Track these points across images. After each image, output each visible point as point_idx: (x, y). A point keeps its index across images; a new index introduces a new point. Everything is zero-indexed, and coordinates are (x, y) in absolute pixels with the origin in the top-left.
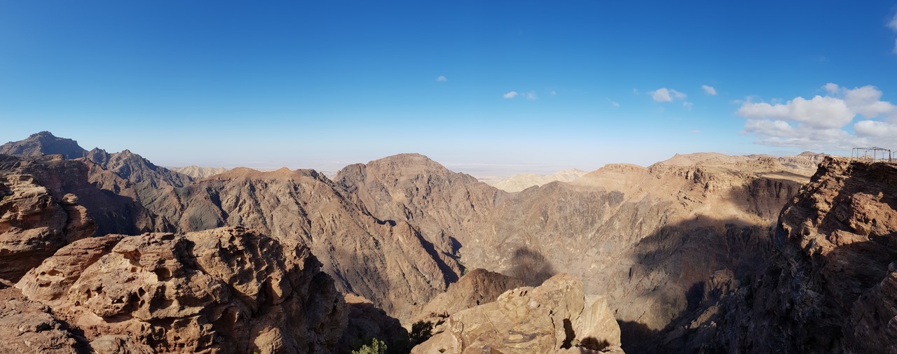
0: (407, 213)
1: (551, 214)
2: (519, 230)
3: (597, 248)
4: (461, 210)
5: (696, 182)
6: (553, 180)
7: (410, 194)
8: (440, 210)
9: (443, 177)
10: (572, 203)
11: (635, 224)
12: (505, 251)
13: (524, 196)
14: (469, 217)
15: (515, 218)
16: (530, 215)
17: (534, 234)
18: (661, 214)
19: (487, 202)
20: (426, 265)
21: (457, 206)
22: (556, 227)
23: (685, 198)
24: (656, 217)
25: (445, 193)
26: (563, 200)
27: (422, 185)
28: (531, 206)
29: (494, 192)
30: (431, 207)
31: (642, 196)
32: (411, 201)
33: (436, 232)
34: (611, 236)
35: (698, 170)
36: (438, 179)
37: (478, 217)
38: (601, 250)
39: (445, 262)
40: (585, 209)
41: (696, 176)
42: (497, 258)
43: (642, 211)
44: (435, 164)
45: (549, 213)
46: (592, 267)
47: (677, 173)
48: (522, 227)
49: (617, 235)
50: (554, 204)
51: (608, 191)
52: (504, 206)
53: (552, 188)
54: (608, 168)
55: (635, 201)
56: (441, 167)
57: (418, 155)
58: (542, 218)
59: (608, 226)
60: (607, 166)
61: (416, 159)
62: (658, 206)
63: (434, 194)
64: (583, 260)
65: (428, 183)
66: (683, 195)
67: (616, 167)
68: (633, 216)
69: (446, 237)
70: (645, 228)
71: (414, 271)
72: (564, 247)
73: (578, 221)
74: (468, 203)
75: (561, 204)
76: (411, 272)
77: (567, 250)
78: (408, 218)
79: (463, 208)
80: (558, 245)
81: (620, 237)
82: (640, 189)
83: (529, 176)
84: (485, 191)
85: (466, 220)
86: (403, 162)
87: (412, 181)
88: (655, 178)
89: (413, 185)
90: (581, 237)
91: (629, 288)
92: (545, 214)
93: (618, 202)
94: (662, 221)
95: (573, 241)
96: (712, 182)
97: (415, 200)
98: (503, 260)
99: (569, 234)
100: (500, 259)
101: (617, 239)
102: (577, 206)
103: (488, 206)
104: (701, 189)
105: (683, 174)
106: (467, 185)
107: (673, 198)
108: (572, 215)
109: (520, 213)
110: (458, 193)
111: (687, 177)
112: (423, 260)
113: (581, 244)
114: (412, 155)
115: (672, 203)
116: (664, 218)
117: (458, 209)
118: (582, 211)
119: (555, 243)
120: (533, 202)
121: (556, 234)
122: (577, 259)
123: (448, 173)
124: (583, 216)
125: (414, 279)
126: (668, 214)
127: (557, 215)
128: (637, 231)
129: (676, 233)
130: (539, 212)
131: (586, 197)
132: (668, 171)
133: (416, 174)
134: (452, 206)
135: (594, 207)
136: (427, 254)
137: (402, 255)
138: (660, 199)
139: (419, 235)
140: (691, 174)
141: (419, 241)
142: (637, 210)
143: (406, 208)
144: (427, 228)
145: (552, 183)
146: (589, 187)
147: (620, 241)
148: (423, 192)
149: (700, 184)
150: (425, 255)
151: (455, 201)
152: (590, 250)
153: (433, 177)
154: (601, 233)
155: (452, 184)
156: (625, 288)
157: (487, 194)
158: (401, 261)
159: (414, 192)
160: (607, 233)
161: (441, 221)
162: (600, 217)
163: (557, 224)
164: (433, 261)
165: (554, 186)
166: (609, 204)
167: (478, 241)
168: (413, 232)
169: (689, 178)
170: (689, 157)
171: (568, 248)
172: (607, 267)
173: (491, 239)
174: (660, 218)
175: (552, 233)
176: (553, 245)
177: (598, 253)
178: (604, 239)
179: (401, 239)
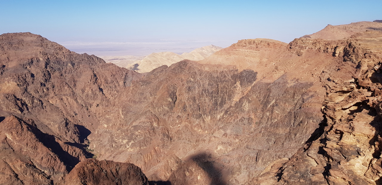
0: (20, 104)
1: (179, 95)
2: (146, 113)
3: (224, 130)
4: (87, 95)
5: (345, 60)
6: (182, 59)
7: (23, 82)
8: (64, 97)
9: (64, 60)
10: (201, 83)
11: (266, 106)
12: (133, 134)
13: (152, 76)
14: (98, 102)
15: (143, 100)
16: (157, 97)
17: (162, 116)
18: (298, 97)
19: (117, 84)
20: (44, 160)
21: (83, 91)
22: (184, 108)
23: (329, 80)
24: (291, 100)
25: (68, 77)
26: (192, 80)
27: (38, 70)
28: (159, 87)
29: (124, 73)
30: (52, 94)
31: (276, 76)
32: (26, 90)
33: (59, 121)
34: (240, 117)
35: (350, 45)
36: (58, 62)
37: (108, 101)
38: (228, 132)
39: (69, 152)
40: (214, 89)
41: (346, 53)
42: (125, 141)
43: (275, 92)
44: (53, 44)
45: (177, 94)
46: (219, 149)
47: (322, 49)
48: (150, 109)
49: (246, 117)
50: (183, 85)
51: (240, 70)
52: (131, 89)
53: (181, 67)
54: (242, 44)
55: (269, 81)
56: (61, 48)
57: (29, 34)
58: (170, 100)
59: (237, 108)
60: (240, 42)
61: (29, 39)
62: (294, 88)
63: (54, 80)
64: (210, 141)
65: (46, 67)
66: (327, 76)
67: (250, 43)
68: (264, 97)
69: (71, 126)
70: (276, 111)
71: (29, 170)
72: (192, 128)
73: (207, 101)
74: (95, 87)
75: (190, 85)
76: (25, 172)
77: (195, 131)
78: (22, 110)
79: (90, 92)
80: (186, 126)
81: (250, 119)
82: (276, 68)
83: (165, 54)
84: (114, 73)
85: (95, 105)
86: (11, 44)
87: (24, 66)
88: (295, 55)
89: (26, 71)
90: (209, 117)
91: (254, 173)
92: (173, 96)
93: (251, 82)
94: (298, 105)
95: (201, 122)
96: (366, 60)
97: (31, 89)
98: (130, 144)
99: (196, 115)
100: (128, 143)
101: (246, 121)
102: (206, 86)
103: (118, 88)
104: (351, 69)
105: (329, 50)
106: (93, 67)
107: (314, 79)
108: (201, 95)
109: (148, 94)
110: (83, 77)
111: (334, 54)
112: (41, 155)
113: (209, 125)
114: (21, 34)
115: (311, 84)
116: (301, 102)
117: (85, 94)
118: (210, 91)
119: (183, 124)
120: (161, 83)
121: (185, 115)
122: (204, 141)
123: (70, 54)
124: (212, 97)
125: (30, 177)
126: (305, 97)
127: (186, 96)
128: (268, 114)
129: (311, 121)
130: (166, 93)
131: (215, 76)
132: (311, 46)
133: (30, 57)
134: (78, 91)
135: (224, 87)
136: (45, 149)
137: (12, 154)
138: (297, 80)
139: (33, 129)
140: (340, 51)
141: (33, 136)
142: (270, 92)
143: (18, 99)
144: (48, 119)
145: (181, 62)
146: (219, 66)
147: (250, 123)
148: (40, 78)
149: (350, 63)
150: (43, 149)
151: (80, 85)
152: (217, 132)
153: (52, 59)
154: (230, 114)
155: (76, 67)
156: (250, 172)
157: (116, 76)
158: (11, 161)
159: (29, 79)
160: (235, 115)
161: (66, 109)
162: (230, 97)
163: (185, 105)
164: (52, 154)
165: (183, 65)
166: (241, 84)
167: (106, 126)
168: (25, 126)
169: (337, 55)
170: (345, 28)
171: (196, 129)
172: (233, 150)
173: (119, 122)
174: (296, 101)
175: (180, 114)
176: (181, 126)
177: (225, 135)
178: (232, 121)
179: (9, 137)
